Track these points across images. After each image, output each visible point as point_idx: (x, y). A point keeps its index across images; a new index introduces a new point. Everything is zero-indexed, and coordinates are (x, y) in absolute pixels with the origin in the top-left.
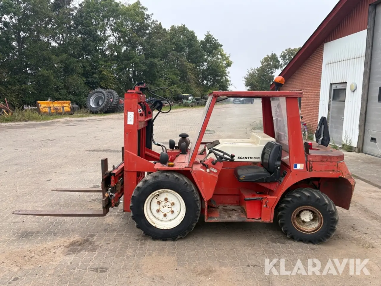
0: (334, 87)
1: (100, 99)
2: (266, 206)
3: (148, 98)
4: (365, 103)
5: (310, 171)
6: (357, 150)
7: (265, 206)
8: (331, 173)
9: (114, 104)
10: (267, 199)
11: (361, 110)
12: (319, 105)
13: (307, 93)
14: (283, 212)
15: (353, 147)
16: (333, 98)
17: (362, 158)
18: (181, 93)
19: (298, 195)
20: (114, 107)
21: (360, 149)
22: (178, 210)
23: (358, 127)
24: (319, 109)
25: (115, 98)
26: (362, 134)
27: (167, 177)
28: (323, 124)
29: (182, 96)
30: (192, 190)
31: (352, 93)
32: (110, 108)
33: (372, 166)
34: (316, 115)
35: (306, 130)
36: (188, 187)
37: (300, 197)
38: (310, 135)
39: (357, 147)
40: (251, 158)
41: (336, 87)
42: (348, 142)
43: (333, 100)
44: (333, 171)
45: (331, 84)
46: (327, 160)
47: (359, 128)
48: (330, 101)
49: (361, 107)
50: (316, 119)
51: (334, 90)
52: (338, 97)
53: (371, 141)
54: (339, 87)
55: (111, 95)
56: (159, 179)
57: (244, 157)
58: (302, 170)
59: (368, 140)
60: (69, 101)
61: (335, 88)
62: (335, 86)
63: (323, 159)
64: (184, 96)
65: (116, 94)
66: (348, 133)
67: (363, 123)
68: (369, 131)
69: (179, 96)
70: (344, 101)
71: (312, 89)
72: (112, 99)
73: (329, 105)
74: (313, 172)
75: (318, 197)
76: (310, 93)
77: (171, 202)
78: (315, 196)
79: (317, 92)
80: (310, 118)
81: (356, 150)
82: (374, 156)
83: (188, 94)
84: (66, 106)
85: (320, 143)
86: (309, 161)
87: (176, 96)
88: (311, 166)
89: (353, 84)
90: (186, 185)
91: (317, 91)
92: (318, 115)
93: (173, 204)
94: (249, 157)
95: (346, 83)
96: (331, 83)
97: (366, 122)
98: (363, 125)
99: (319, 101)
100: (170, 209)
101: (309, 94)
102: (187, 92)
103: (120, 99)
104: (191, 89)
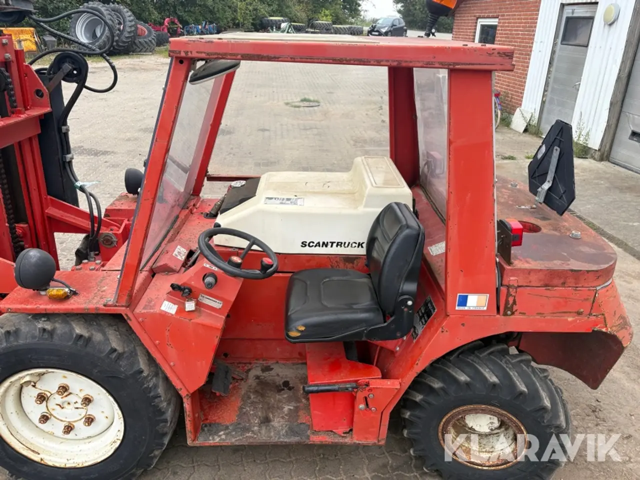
0: (568, 12)
1: (97, 26)
2: (367, 405)
3: (201, 24)
4: (631, 54)
5: (505, 314)
6: (597, 155)
7: (362, 406)
8: (570, 319)
9: (127, 35)
10: (371, 390)
11: (620, 70)
12: (531, 51)
13: (508, 23)
14: (417, 413)
15: (590, 148)
16: (564, 39)
17: (607, 176)
18: (267, 15)
19: (463, 378)
20: (128, 42)
21: (605, 155)
22: (106, 414)
23: (607, 105)
24: (531, 61)
25: (128, 24)
26: (614, 121)
27: (46, 336)
28: (557, 142)
29: (268, 20)
30: (136, 368)
31: (607, 27)
32: (118, 45)
33: (629, 199)
34: (523, 74)
35: (499, 107)
36: (123, 363)
37: (467, 384)
38: (505, 114)
39: (599, 150)
40: (339, 244)
41: (573, 13)
42: (582, 139)
43: (562, 41)
44: (579, 314)
45: (563, 6)
46: (564, 283)
47: (610, 109)
48: (555, 44)
49: (623, 62)
50: (521, 82)
51: (568, 19)
52: (575, 36)
53: (630, 139)
54: (580, 12)
55: (118, 17)
56: (21, 342)
57: (319, 243)
58: (483, 311)
59: (624, 135)
60: (32, 29)
61: (570, 15)
62: (571, 11)
63: (552, 278)
64: (271, 20)
65: (130, 13)
66: (585, 118)
67: (620, 97)
68: (631, 115)
69: (264, 21)
70: (587, 46)
71: (520, 15)
72: (122, 26)
73: (553, 52)
74: (517, 316)
75: (523, 388)
76: (516, 23)
77: (82, 395)
78: (513, 385)
79: (531, 23)
80: (509, 79)
81: (596, 157)
82: (632, 171)
83: (281, 16)
84: (26, 40)
85: (541, 198)
86: (508, 287)
87: (258, 22)
88: (511, 300)
89: (613, 7)
90: (114, 355)
91: (531, 19)
92: (526, 75)
93: (87, 401)
94: (332, 243)
95: (597, 3)
96: (564, 2)
97: (627, 95)
98: (619, 103)
99: (532, 43)
100: (83, 412)
101: (512, 27)
102: (279, 12)
103: (139, 26)
104: (288, 7)
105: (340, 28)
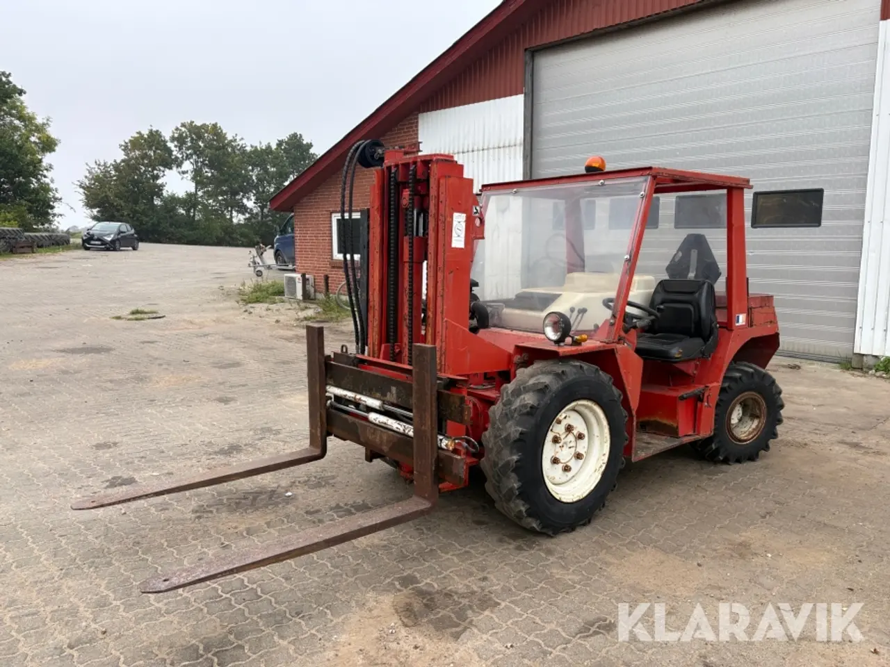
2: (708, 403)
5: (751, 326)
10: (710, 389)
22: (585, 449)
27: (581, 371)
56: (571, 378)
58: (744, 325)
74: (754, 327)
77: (576, 432)
86: (751, 308)
88: (752, 317)
100: (573, 451)
105: (36, 236)
